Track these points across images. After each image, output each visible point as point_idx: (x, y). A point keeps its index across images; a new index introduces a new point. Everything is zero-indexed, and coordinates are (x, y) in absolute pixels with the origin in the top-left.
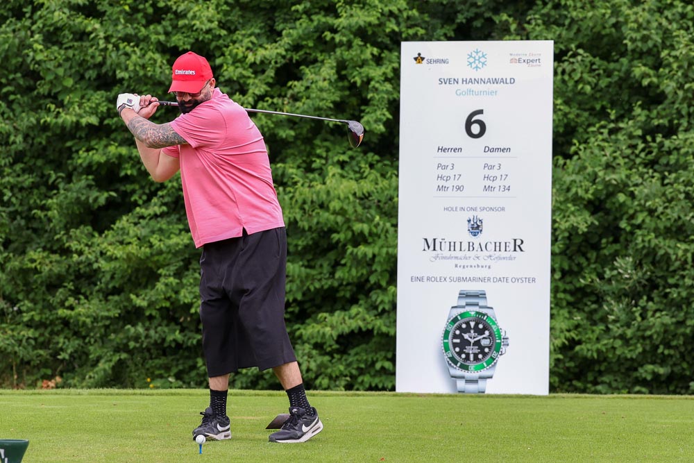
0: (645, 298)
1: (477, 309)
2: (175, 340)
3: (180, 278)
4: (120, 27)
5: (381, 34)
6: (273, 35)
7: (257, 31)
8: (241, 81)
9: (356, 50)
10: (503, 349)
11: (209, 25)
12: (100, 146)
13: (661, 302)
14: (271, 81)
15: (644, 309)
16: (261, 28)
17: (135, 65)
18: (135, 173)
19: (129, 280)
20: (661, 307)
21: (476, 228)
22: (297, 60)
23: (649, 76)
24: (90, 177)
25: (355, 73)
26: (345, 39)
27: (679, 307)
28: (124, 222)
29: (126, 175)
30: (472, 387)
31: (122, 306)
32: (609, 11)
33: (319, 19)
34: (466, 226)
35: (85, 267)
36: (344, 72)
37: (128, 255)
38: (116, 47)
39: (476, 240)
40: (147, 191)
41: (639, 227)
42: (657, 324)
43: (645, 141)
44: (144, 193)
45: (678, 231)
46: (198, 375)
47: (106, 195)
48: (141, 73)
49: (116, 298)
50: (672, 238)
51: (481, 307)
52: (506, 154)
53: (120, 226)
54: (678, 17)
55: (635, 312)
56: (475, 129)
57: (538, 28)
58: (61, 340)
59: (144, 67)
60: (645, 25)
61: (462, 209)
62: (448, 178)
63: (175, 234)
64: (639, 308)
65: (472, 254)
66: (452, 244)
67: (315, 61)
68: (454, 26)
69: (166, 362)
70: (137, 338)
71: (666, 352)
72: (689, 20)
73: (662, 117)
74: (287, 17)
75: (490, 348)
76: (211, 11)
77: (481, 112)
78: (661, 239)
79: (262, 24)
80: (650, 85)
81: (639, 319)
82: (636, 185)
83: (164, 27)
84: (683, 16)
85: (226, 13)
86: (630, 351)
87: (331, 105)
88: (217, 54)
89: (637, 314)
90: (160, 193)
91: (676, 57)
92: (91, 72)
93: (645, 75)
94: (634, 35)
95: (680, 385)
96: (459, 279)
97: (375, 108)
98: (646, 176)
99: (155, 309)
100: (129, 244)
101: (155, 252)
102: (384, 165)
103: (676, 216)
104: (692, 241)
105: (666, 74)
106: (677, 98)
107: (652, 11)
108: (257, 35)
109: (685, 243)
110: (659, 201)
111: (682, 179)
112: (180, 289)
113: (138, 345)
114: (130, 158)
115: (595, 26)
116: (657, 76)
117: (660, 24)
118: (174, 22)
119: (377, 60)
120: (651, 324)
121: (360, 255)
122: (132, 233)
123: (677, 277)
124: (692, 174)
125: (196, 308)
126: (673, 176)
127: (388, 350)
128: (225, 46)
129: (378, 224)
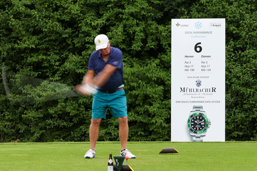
0: (235, 108)
1: (199, 112)
2: (64, 126)
3: (65, 103)
4: (44, 13)
5: (139, 15)
6: (100, 16)
7: (93, 14)
8: (88, 32)
9: (131, 21)
10: (209, 126)
11: (77, 12)
12: (35, 56)
13: (240, 110)
14: (98, 32)
15: (235, 112)
16: (94, 13)
17: (49, 26)
18: (48, 65)
20: (240, 111)
21: (199, 84)
22: (108, 24)
24: (32, 67)
25: (130, 29)
26: (127, 17)
27: (246, 111)
28: (45, 83)
29: (45, 66)
31: (43, 113)
32: (221, 7)
33: (117, 10)
34: (196, 83)
35: (29, 99)
36: (125, 29)
37: (47, 95)
38: (42, 20)
39: (199, 88)
40: (52, 72)
41: (233, 83)
42: (239, 117)
43: (234, 53)
44: (51, 73)
45: (247, 85)
46: (71, 137)
47: (37, 73)
48: (52, 29)
49: (41, 110)
50: (244, 87)
51: (201, 111)
52: (209, 58)
53: (43, 85)
54: (245, 9)
55: (231, 113)
56: (198, 49)
57: (195, 13)
58: (20, 126)
59: (52, 27)
60: (234, 12)
61: (194, 77)
62: (189, 67)
63: (63, 87)
64: (233, 112)
65: (197, 93)
66: (190, 90)
67: (115, 25)
68: (163, 12)
69: (59, 133)
70: (50, 125)
71: (242, 127)
72: (249, 10)
73: (240, 44)
74: (104, 9)
75: (204, 125)
76: (77, 7)
77: (200, 43)
78: (241, 87)
79: (95, 12)
80: (236, 33)
81: (233, 115)
82: (233, 68)
83: (59, 13)
84: (247, 9)
85: (82, 8)
86: (230, 127)
87: (122, 41)
89: (232, 114)
90: (58, 72)
91: (245, 23)
92: (31, 29)
93: (234, 30)
94: (231, 16)
96: (193, 102)
97: (137, 41)
98: (236, 65)
99: (56, 114)
100: (47, 91)
101: (57, 93)
102: (139, 62)
103: (247, 79)
104: (252, 88)
105: (242, 29)
106: (245, 38)
107: (236, 7)
108: (93, 15)
109: (249, 88)
110: (241, 74)
111: (248, 66)
112: (65, 107)
113: (50, 127)
114: (46, 60)
115: (215, 12)
116: (238, 30)
117: (239, 12)
118: (63, 11)
119: (138, 25)
120: (237, 117)
121: (133, 94)
122: (48, 87)
123: (247, 101)
124: (252, 64)
125: (72, 113)
126: (245, 65)
127: (142, 128)
128: (82, 19)
129: (140, 83)
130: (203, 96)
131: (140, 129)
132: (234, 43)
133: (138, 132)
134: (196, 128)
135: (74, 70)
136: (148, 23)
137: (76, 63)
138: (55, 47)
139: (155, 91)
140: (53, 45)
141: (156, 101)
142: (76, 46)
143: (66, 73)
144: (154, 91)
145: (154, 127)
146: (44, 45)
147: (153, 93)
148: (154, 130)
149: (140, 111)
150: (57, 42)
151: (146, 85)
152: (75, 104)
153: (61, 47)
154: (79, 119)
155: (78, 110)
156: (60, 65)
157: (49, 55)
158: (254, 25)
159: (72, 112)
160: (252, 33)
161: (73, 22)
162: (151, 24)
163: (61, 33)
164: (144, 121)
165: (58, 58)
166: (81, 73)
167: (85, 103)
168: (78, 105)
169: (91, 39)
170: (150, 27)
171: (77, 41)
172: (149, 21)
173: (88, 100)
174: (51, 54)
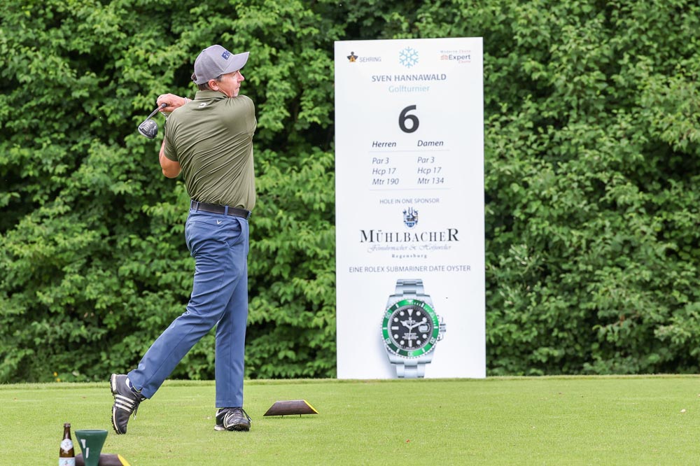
0: (539, 283)
1: (414, 297)
2: (80, 336)
3: (84, 276)
4: (21, 32)
5: (277, 34)
6: (171, 37)
7: (155, 34)
8: (141, 82)
9: (254, 50)
10: (441, 335)
11: (110, 29)
13: (555, 288)
14: (169, 82)
15: (539, 296)
16: (158, 31)
17: (37, 69)
18: (37, 174)
19: (32, 278)
20: (555, 292)
21: (411, 220)
23: (538, 70)
25: (254, 73)
26: (243, 40)
27: (571, 291)
28: (28, 221)
29: (28, 176)
30: (411, 373)
31: (26, 303)
32: (499, 8)
33: (217, 20)
34: (402, 218)
37: (34, 254)
38: (18, 51)
39: (412, 231)
40: (48, 191)
41: (533, 215)
42: (552, 308)
43: (536, 132)
44: (45, 194)
45: (571, 219)
46: (102, 368)
47: (9, 196)
48: (43, 76)
49: (21, 296)
50: (564, 225)
51: (418, 295)
52: (439, 147)
53: (24, 226)
54: (565, 13)
55: (530, 297)
56: (409, 124)
57: (429, 26)
59: (45, 70)
60: (534, 21)
61: (398, 201)
62: (383, 172)
63: (78, 232)
64: (534, 293)
65: (408, 244)
66: (389, 235)
68: (345, 26)
69: (70, 356)
70: (42, 334)
71: (561, 335)
72: (576, 15)
73: (552, 109)
74: (184, 19)
75: (428, 334)
76: (111, 15)
77: (413, 107)
78: (554, 226)
79: (159, 27)
80: (540, 78)
81: (534, 304)
82: (531, 175)
83: (64, 32)
84: (570, 11)
85: (124, 17)
86: (526, 335)
88: (116, 56)
89: (532, 299)
90: (62, 193)
91: (565, 52)
93: (535, 69)
94: (524, 31)
95: (573, 366)
96: (396, 269)
97: (273, 106)
98: (539, 166)
99: (60, 305)
100: (33, 243)
101: (60, 250)
102: (281, 161)
103: (569, 204)
104: (585, 228)
105: (556, 68)
106: (567, 91)
107: (540, 8)
108: (156, 38)
109: (578, 229)
110: (553, 190)
111: (574, 169)
112: (84, 286)
113: (43, 341)
114: (32, 159)
115: (484, 22)
116: (547, 70)
117: (549, 20)
118: (74, 27)
119: (274, 60)
120: (546, 308)
121: (263, 248)
122: (36, 232)
123: (571, 263)
124: (583, 164)
125: (101, 303)
126: (565, 165)
127: (290, 340)
128: (124, 49)
129: (281, 218)
130: (425, 252)
131: (285, 343)
132: (535, 105)
133: (280, 350)
134: (406, 341)
135: (107, 186)
136: (304, 54)
137: (110, 168)
138: (56, 126)
139: (322, 240)
140: (48, 120)
141: (325, 266)
142: (110, 120)
143: (85, 193)
144: (319, 239)
145: (322, 337)
146: (24, 121)
147: (317, 244)
148: (322, 344)
149: (282, 295)
150: (61, 111)
151: (298, 225)
152: (110, 277)
153: (71, 125)
154: (122, 318)
155: (118, 294)
156: (68, 173)
157: (40, 147)
158: (588, 56)
159: (100, 300)
160: (584, 78)
161: (102, 57)
162: (311, 59)
163: (68, 86)
164: (295, 322)
165: (63, 153)
166: (123, 192)
167: (137, 274)
168: (119, 280)
169: (148, 102)
170: (310, 65)
171: (112, 108)
172: (304, 50)
173: (143, 267)
174: (45, 145)
